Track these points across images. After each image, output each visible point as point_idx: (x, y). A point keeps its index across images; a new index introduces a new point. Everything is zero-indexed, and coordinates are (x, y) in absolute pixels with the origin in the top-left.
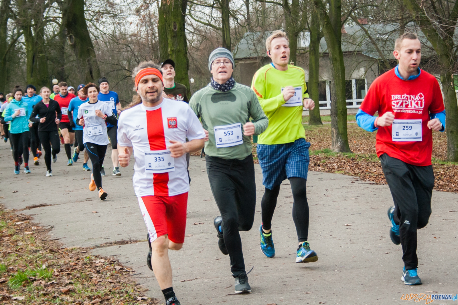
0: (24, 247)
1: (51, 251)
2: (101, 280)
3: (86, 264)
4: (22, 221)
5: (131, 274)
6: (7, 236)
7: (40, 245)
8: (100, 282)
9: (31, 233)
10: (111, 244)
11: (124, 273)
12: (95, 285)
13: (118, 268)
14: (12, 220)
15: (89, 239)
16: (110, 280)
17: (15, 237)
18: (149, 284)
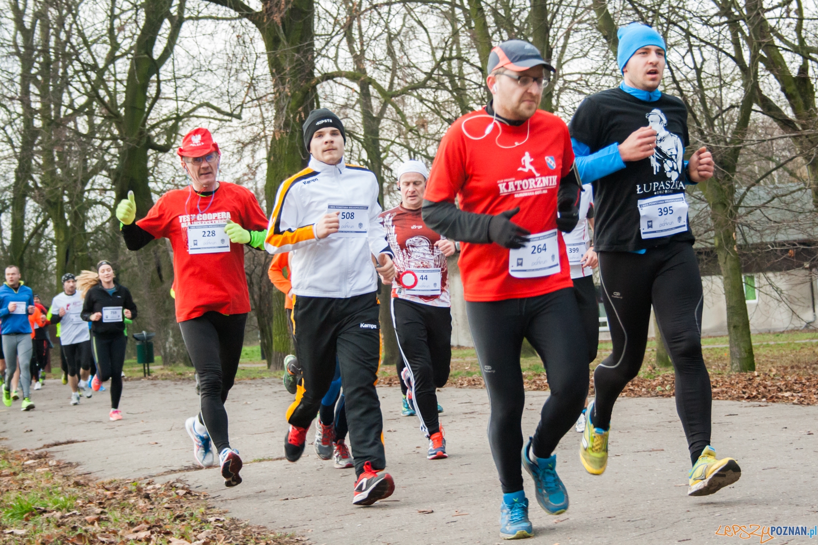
0: (33, 486)
1: (77, 484)
2: (152, 507)
3: (130, 492)
4: (34, 458)
5: (202, 498)
6: (7, 476)
7: (59, 481)
8: (151, 509)
9: (47, 469)
10: (175, 471)
11: (191, 498)
12: (142, 513)
13: (181, 492)
14: (19, 459)
15: (139, 469)
16: (166, 505)
17: (20, 476)
18: (230, 506)
